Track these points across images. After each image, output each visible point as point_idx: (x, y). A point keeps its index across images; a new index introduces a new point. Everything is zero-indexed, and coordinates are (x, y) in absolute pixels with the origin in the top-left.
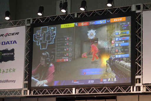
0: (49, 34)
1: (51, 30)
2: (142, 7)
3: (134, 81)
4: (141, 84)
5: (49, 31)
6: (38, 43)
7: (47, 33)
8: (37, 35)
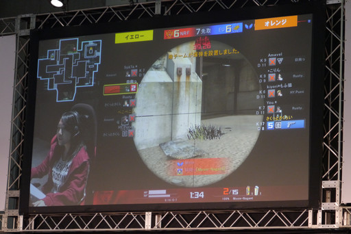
0: (82, 58)
1: (88, 48)
5: (82, 52)
6: (50, 84)
7: (76, 56)
8: (49, 62)
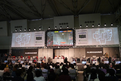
2: (75, 29)
3: (74, 45)
4: (76, 46)
